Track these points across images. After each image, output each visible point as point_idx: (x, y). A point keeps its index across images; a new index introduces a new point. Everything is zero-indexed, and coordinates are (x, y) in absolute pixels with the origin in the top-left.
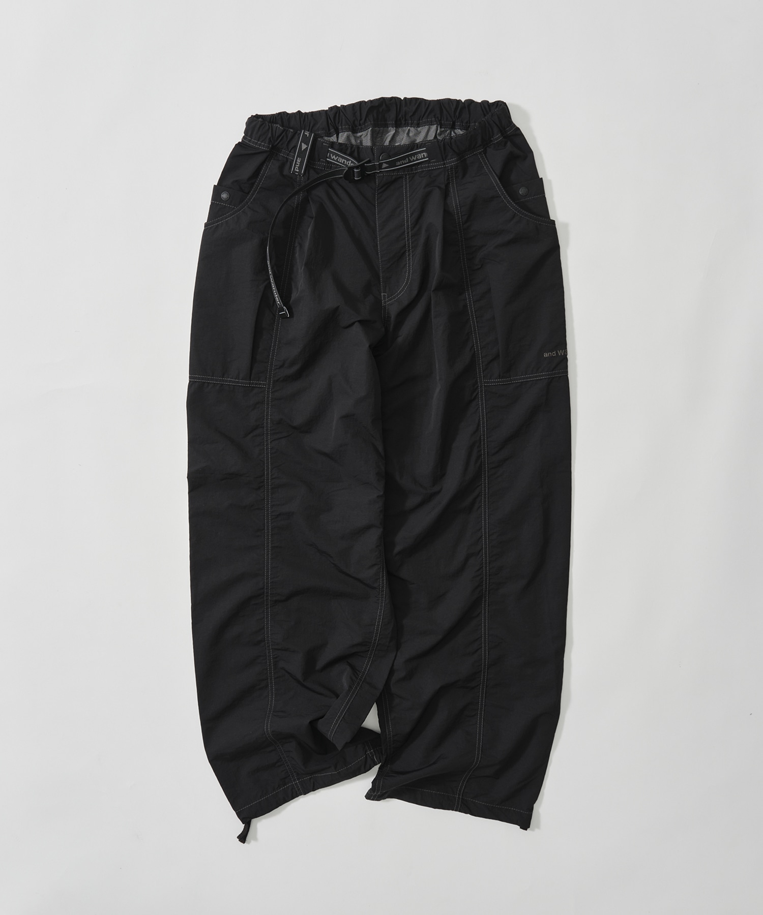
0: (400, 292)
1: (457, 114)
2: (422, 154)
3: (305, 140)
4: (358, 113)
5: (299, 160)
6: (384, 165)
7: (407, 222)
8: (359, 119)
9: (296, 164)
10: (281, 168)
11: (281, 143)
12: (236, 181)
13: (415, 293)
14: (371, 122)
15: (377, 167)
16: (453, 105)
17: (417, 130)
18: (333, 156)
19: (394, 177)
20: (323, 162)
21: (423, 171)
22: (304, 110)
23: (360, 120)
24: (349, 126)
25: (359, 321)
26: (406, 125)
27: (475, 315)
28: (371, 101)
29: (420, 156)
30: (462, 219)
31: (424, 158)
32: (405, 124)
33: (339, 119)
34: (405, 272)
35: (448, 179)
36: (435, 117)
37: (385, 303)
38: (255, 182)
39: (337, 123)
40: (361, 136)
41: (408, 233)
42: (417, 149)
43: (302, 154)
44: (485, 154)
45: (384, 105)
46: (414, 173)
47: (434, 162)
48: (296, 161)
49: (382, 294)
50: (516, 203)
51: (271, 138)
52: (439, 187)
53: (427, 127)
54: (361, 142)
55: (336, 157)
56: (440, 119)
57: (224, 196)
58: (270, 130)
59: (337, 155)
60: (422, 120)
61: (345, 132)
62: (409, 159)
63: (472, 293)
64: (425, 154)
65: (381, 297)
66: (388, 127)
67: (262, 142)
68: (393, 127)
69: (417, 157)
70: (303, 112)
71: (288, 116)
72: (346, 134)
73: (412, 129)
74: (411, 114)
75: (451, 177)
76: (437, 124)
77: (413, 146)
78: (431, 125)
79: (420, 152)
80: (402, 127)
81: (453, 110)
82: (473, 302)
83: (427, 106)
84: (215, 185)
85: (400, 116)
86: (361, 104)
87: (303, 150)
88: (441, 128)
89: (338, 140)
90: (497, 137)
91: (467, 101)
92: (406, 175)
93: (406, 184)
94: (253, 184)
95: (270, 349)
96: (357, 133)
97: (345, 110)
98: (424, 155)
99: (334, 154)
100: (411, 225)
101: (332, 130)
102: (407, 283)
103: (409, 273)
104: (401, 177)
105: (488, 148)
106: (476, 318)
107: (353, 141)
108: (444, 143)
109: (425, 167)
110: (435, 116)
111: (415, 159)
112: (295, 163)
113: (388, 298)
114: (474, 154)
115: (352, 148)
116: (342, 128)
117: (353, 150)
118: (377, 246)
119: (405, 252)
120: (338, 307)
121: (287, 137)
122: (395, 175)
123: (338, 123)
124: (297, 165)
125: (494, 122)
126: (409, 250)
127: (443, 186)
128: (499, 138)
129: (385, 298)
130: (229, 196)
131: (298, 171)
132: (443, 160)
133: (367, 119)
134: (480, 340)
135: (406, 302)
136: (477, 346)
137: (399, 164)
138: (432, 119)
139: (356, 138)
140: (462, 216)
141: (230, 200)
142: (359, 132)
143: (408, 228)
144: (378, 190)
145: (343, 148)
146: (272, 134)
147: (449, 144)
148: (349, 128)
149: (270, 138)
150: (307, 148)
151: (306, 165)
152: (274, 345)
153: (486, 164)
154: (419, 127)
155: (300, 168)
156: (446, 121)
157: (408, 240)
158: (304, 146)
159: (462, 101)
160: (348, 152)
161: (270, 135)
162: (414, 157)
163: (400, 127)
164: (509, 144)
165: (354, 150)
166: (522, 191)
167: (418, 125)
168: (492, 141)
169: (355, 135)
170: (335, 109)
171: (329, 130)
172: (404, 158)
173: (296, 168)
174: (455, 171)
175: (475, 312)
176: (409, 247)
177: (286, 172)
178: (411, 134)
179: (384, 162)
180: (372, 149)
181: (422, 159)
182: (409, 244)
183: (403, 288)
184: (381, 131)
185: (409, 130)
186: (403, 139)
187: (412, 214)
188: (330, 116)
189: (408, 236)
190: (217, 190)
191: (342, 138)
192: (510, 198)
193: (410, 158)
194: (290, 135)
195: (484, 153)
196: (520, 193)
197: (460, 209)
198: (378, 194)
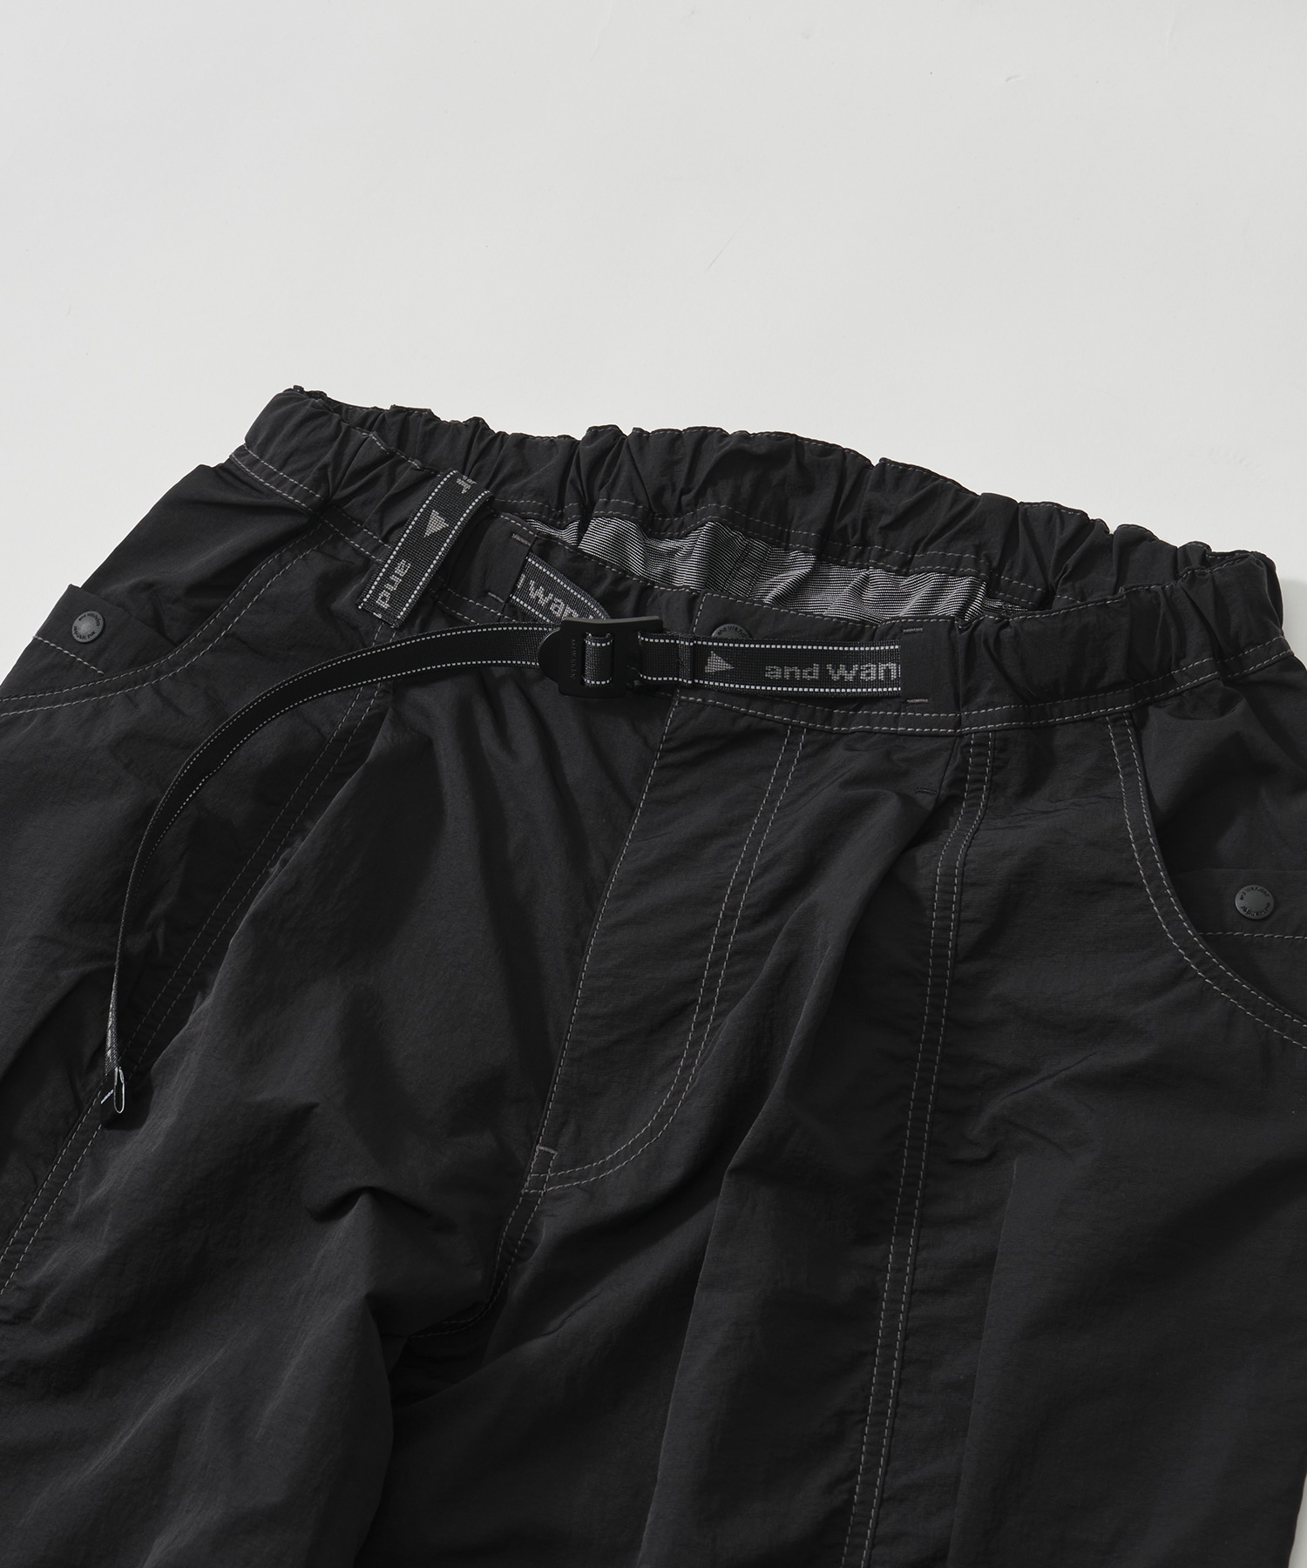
0: (613, 1163)
1: (1071, 562)
2: (882, 667)
3: (449, 504)
4: (684, 468)
5: (401, 570)
6: (716, 664)
7: (737, 891)
8: (680, 485)
9: (386, 579)
10: (330, 586)
11: (361, 498)
12: (149, 586)
13: (671, 1175)
14: (719, 503)
15: (685, 657)
16: (1062, 528)
17: (897, 585)
18: (537, 587)
19: (742, 723)
20: (495, 604)
21: (870, 732)
22: (502, 422)
23: (683, 493)
24: (638, 503)
25: (379, 1196)
26: (860, 561)
27: (903, 1349)
28: (744, 436)
29: (874, 671)
30: (957, 936)
31: (888, 682)
32: (860, 555)
33: (608, 472)
34: (665, 1088)
35: (958, 782)
36: (977, 554)
37: (538, 1184)
38: (216, 608)
39: (596, 488)
40: (672, 553)
41: (724, 935)
42: (871, 642)
43: (419, 548)
44: (1139, 727)
45: (792, 464)
46: (831, 732)
47: (922, 708)
48: (391, 570)
49: (538, 1147)
50: (1205, 939)
51: (330, 469)
52: (906, 800)
53: (934, 577)
54: (668, 576)
55: (546, 594)
56: (995, 564)
57: (85, 627)
58: (336, 444)
59: (550, 587)
60: (924, 550)
61: (611, 517)
62: (824, 672)
63: (917, 1250)
64: (893, 666)
65: (529, 1157)
66: (788, 549)
67: (291, 475)
68: (806, 552)
69: (859, 672)
70: (496, 427)
71: (431, 425)
72: (614, 525)
73: (877, 574)
74: (886, 520)
75: (975, 781)
76: (977, 576)
77: (854, 631)
78: (954, 574)
79: (878, 658)
80: (845, 565)
81: (1058, 543)
82: (912, 1292)
83: (959, 507)
84: (71, 587)
85: (847, 520)
86: (704, 436)
87: (427, 534)
88: (989, 595)
89: (579, 539)
90: (1198, 668)
91: (1126, 530)
92: (797, 730)
93: (787, 763)
94: (207, 613)
95: (9, 1233)
96: (661, 538)
97: (641, 449)
98: (888, 671)
99: (543, 581)
100: (747, 907)
101: (571, 505)
102: (652, 1132)
103: (677, 1093)
104: (771, 733)
105: (1151, 710)
106: (903, 1364)
107: (636, 564)
108: (971, 635)
109: (883, 720)
110: (978, 549)
111: (850, 677)
112: (387, 575)
113: (555, 1170)
114: (1092, 719)
115: (618, 580)
116: (606, 503)
117: (621, 588)
118: (583, 953)
119: (683, 1009)
120: (309, 1109)
121: (392, 481)
122: (754, 716)
123: (601, 487)
124: (388, 586)
125: (1193, 603)
126: (706, 1006)
127: (927, 801)
128: (1200, 670)
129: (543, 1167)
130: (98, 631)
131: (385, 605)
132: (958, 708)
133: (709, 492)
134: (887, 1463)
135: (617, 1202)
136: (869, 1485)
137: (778, 676)
138: (963, 552)
139: (650, 555)
140: (959, 922)
141: (97, 647)
142: (671, 538)
143: (729, 917)
144: (666, 751)
145: (581, 570)
146: (339, 455)
147: (991, 641)
148: (635, 508)
149: (325, 467)
150: (445, 532)
151: (425, 593)
152: (32, 1225)
153: (1128, 763)
154: (907, 575)
155: (397, 599)
156: (1021, 579)
157: (716, 963)
158: (436, 523)
159: (1106, 529)
160: (601, 590)
161: (328, 457)
162: (849, 669)
163: (837, 563)
164: (1241, 706)
165: (626, 593)
166: (1246, 900)
167: (904, 568)
168: (1172, 681)
169: (653, 542)
170: (606, 439)
171: (561, 505)
172: (804, 660)
173: (384, 593)
174: (994, 759)
175: (906, 1338)
176: (710, 990)
177: (342, 602)
178: (870, 594)
179: (719, 651)
180: (692, 599)
181: (877, 683)
182: (714, 978)
183: (633, 1149)
184: (754, 553)
185: (867, 578)
186: (832, 602)
187: (765, 869)
188: (581, 456)
189: (720, 946)
190: (72, 603)
191: (598, 537)
192: (1186, 908)
193: (829, 667)
194: (404, 476)
195: (1133, 725)
196: (1238, 903)
197: (961, 893)
198: (660, 768)
